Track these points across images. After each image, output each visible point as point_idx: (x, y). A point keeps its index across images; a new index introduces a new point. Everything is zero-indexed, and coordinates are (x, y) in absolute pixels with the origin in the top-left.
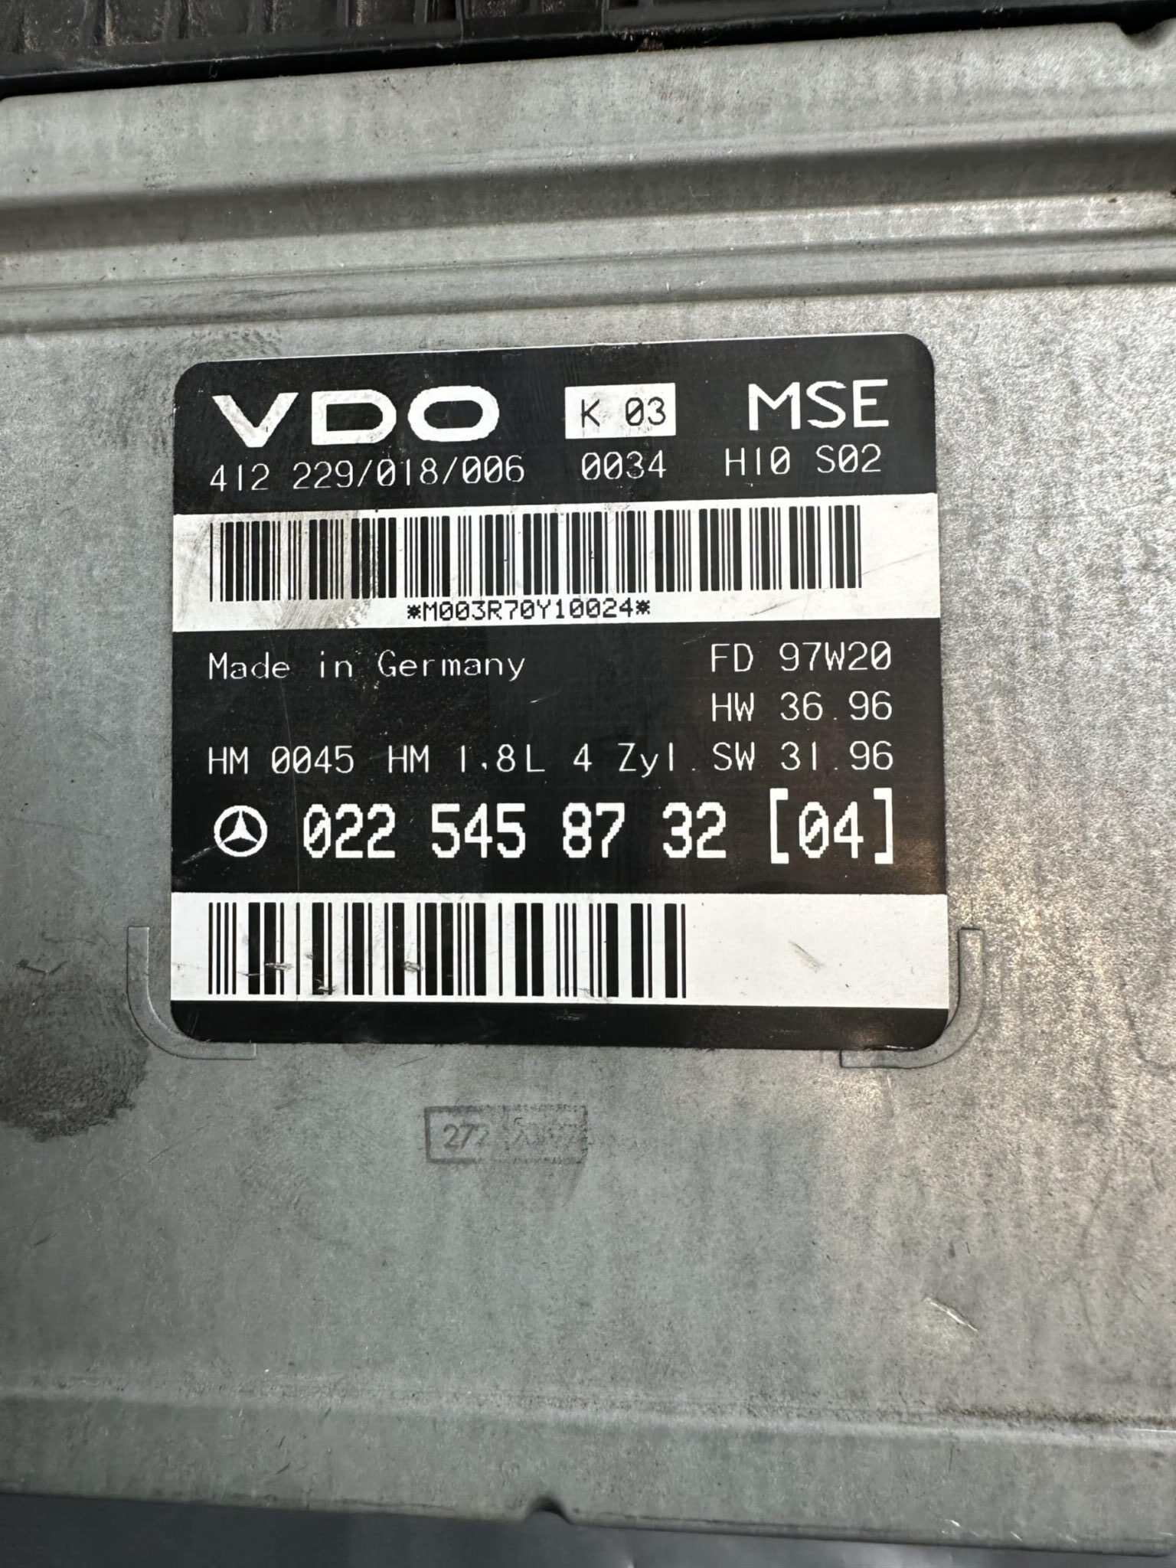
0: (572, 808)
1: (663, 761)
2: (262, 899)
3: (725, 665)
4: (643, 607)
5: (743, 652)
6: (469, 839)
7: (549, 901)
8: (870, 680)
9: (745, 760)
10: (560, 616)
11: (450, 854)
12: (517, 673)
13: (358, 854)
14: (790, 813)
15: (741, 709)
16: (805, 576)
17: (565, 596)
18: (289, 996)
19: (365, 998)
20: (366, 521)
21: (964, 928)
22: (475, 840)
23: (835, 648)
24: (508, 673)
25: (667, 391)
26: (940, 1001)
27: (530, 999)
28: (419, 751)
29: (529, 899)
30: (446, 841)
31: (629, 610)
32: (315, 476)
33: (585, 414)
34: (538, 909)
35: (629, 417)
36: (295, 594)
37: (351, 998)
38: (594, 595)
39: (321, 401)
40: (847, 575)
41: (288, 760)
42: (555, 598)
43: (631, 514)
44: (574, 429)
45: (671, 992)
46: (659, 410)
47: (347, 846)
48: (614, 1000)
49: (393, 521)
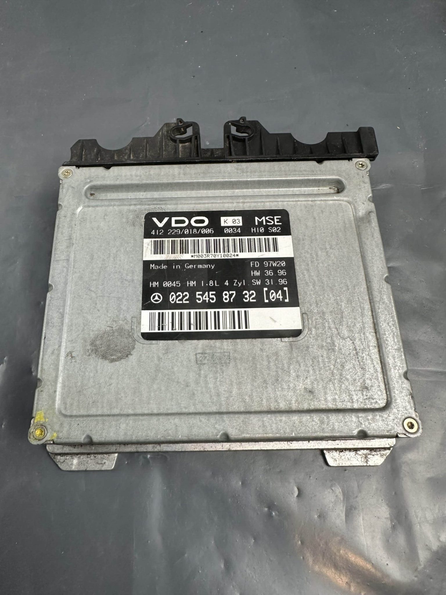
0: (225, 292)
1: (243, 283)
2: (161, 311)
3: (254, 266)
4: (237, 255)
5: (257, 263)
6: (204, 299)
7: (221, 310)
8: (282, 268)
9: (259, 283)
10: (221, 257)
11: (200, 302)
12: (213, 268)
13: (181, 302)
14: (268, 293)
15: (257, 273)
16: (268, 250)
17: (222, 253)
18: (167, 331)
19: (183, 331)
20: (183, 240)
21: (303, 313)
22: (205, 299)
23: (274, 262)
24: (211, 267)
25: (240, 218)
26: (300, 327)
27: (217, 330)
28: (194, 282)
29: (217, 310)
30: (199, 299)
31: (235, 256)
32: (172, 232)
33: (225, 222)
34: (218, 312)
35: (233, 222)
36: (168, 253)
37: (180, 331)
38: (228, 253)
39: (174, 219)
40: (276, 249)
41: (167, 284)
42: (220, 254)
43: (234, 239)
44: (223, 224)
45: (246, 328)
46: (239, 221)
47: (179, 300)
48: (234, 330)
49: (188, 240)
